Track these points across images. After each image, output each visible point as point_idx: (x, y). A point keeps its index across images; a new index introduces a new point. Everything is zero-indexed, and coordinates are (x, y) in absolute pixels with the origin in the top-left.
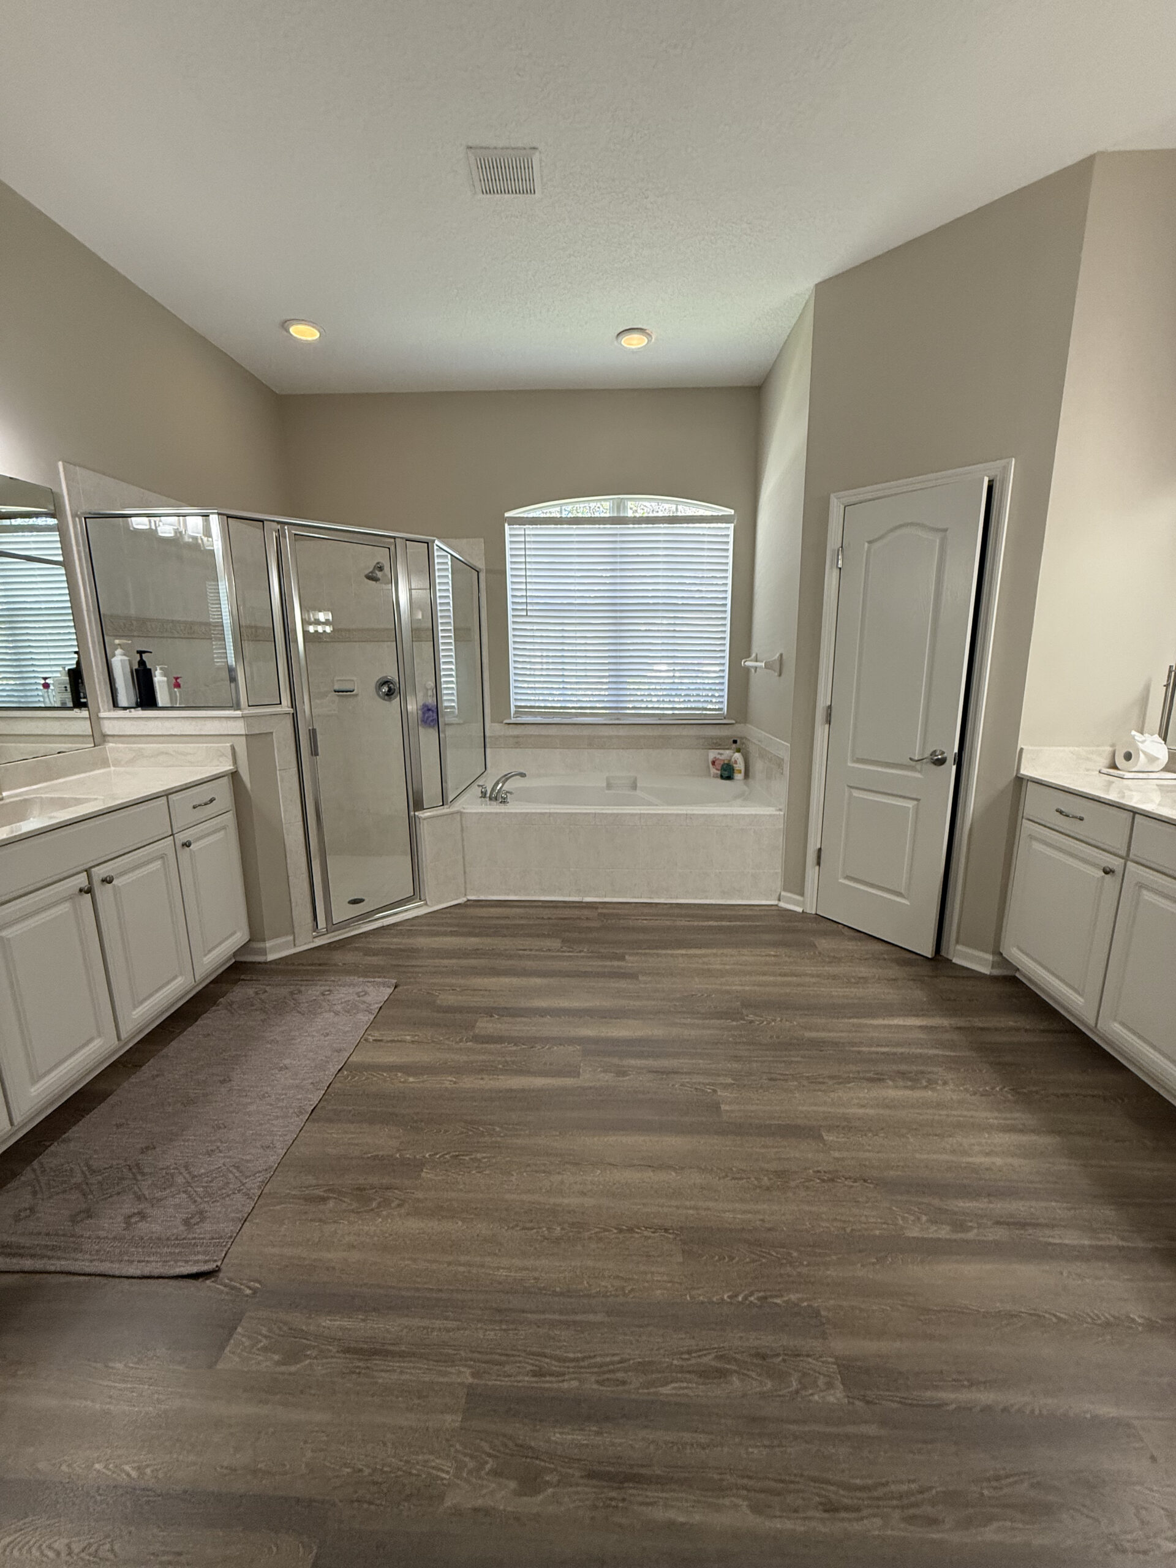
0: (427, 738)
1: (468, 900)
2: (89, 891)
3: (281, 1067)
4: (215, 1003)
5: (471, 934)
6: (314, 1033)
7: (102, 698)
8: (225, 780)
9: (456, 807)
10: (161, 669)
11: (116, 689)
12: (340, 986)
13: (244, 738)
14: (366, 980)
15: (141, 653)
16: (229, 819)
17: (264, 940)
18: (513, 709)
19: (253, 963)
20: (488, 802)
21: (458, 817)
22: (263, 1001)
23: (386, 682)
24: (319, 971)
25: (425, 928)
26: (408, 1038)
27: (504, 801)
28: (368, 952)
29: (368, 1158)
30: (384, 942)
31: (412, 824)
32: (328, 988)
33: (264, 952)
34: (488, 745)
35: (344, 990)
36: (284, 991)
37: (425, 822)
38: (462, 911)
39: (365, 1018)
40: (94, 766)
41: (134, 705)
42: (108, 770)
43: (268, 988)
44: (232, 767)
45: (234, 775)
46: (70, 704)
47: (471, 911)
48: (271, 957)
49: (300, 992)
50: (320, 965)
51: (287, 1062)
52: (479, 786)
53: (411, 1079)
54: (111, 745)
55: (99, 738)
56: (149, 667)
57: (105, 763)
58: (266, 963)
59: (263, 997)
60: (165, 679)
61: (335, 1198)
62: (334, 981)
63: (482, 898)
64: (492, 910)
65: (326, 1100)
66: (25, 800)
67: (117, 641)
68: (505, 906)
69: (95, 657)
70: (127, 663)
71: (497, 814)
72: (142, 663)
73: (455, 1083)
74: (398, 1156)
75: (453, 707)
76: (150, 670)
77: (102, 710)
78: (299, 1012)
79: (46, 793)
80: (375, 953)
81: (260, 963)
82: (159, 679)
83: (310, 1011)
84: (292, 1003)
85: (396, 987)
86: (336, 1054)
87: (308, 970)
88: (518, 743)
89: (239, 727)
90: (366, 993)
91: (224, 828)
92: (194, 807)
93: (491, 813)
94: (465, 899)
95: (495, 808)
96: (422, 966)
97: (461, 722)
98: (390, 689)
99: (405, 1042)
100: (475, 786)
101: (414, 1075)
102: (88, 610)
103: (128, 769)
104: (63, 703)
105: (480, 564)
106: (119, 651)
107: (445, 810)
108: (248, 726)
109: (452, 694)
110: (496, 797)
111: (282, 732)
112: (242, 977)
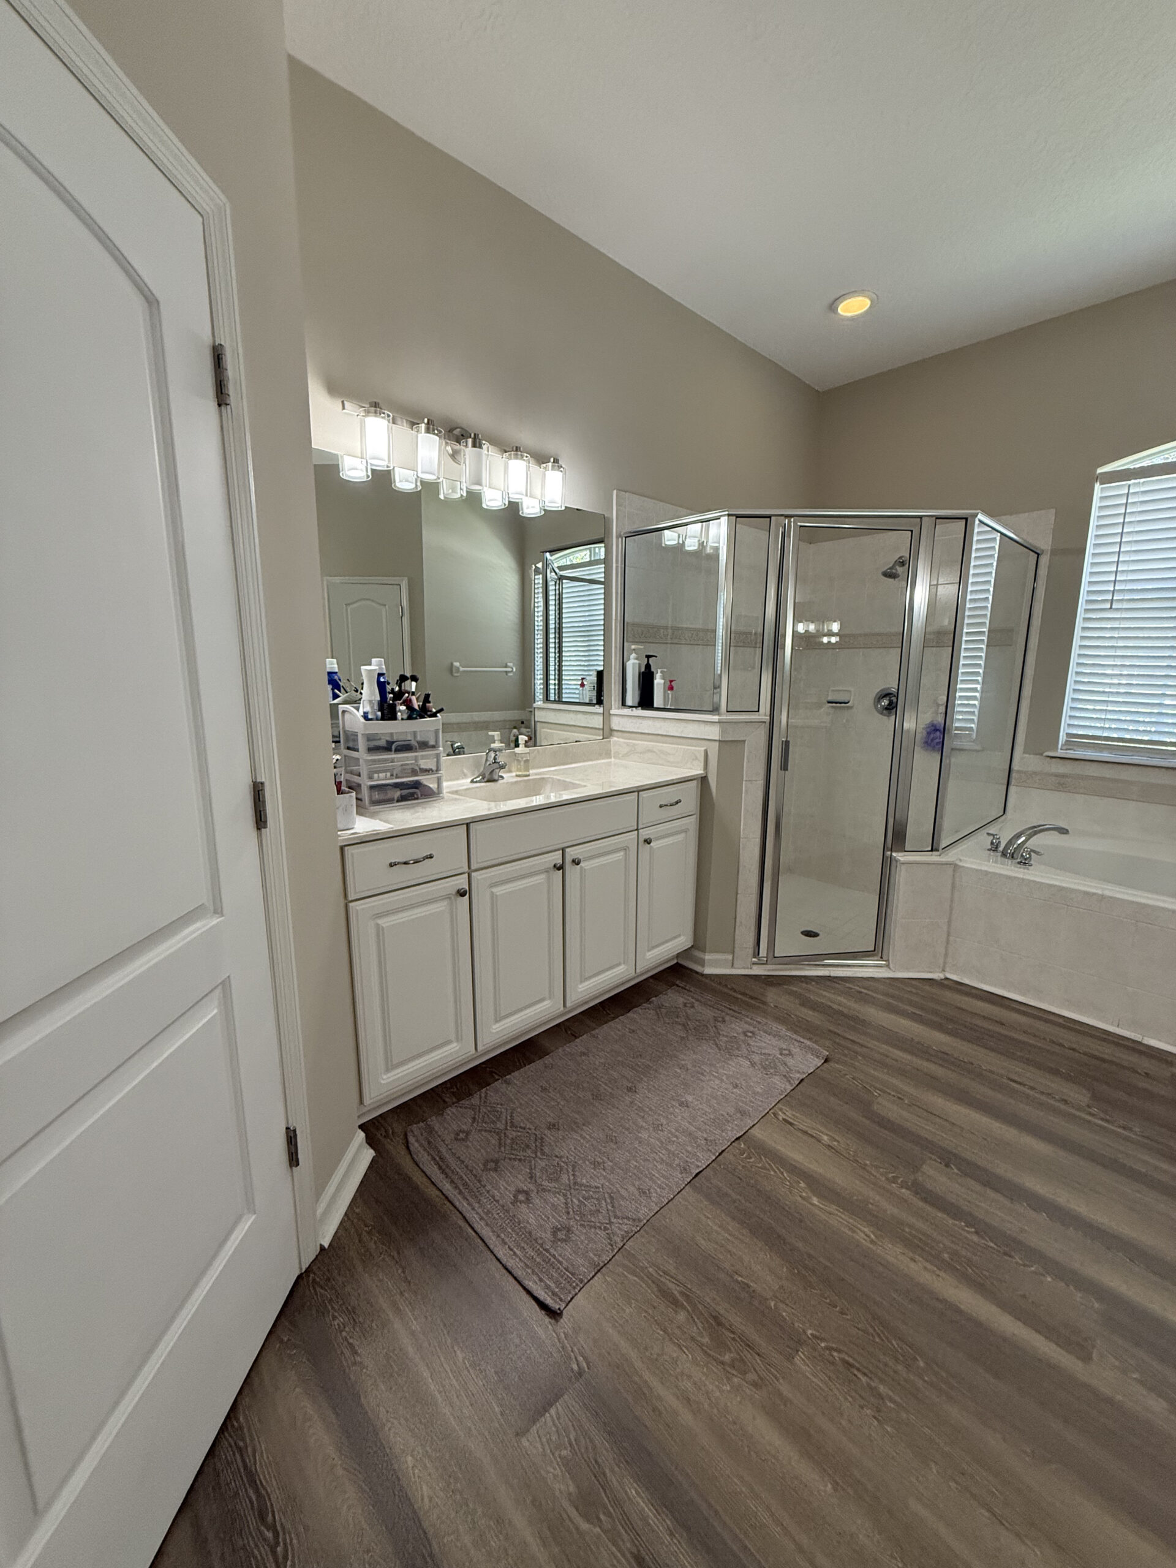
0: (925, 764)
1: (946, 979)
2: (560, 868)
3: (683, 1102)
4: (648, 1000)
5: (939, 1027)
6: (724, 1078)
7: (615, 696)
8: (694, 784)
9: (950, 856)
10: (661, 672)
11: (626, 689)
12: (765, 1032)
13: (717, 744)
14: (794, 1036)
15: (648, 657)
16: (692, 823)
17: (704, 951)
18: (1062, 738)
19: (691, 970)
20: (999, 858)
21: (950, 871)
22: (688, 1017)
23: (887, 695)
24: (748, 1004)
25: (879, 996)
26: (825, 1138)
27: (1025, 863)
28: (805, 1003)
29: (737, 1281)
30: (827, 996)
31: (887, 866)
32: (752, 1029)
33: (702, 963)
34: (1013, 781)
35: (768, 1038)
36: (708, 1013)
37: (903, 867)
38: (935, 990)
39: (783, 1086)
40: (600, 756)
41: (637, 705)
42: (609, 760)
43: (696, 1004)
44: (702, 772)
45: (703, 780)
46: (595, 701)
47: (949, 995)
48: (708, 971)
49: (724, 1021)
50: (752, 998)
51: (690, 1098)
52: (988, 834)
53: (815, 1200)
54: (615, 739)
55: (607, 732)
56: (653, 670)
57: (608, 755)
58: (702, 975)
59: (690, 1011)
60: (663, 681)
61: (688, 1311)
62: (760, 1023)
63: (966, 981)
64: (980, 1004)
65: (714, 1169)
66: (543, 779)
67: (633, 647)
68: (1002, 1006)
69: (616, 660)
70: (637, 666)
71: (1009, 877)
72: (648, 666)
73: (872, 1242)
74: (772, 1304)
75: (971, 729)
76: (653, 673)
77: (613, 708)
78: (716, 1045)
79: (557, 775)
80: (814, 1007)
81: (697, 973)
82: (658, 681)
83: (726, 1048)
84: (712, 1030)
85: (826, 1061)
86: (739, 1115)
87: (737, 998)
88: (1062, 784)
89: (714, 733)
90: (790, 1054)
91: (686, 831)
92: (661, 806)
93: (1000, 875)
94: (942, 976)
95: (1009, 869)
96: (862, 1046)
97: (978, 748)
98: (891, 703)
99: (819, 1141)
100: (984, 831)
101: (821, 1196)
102: (616, 619)
103: (624, 762)
104: (591, 700)
105: (1044, 543)
106: (633, 655)
107: (934, 857)
108: (723, 732)
109: (973, 713)
110: (1014, 853)
111: (756, 740)
112: (678, 982)
